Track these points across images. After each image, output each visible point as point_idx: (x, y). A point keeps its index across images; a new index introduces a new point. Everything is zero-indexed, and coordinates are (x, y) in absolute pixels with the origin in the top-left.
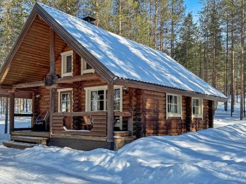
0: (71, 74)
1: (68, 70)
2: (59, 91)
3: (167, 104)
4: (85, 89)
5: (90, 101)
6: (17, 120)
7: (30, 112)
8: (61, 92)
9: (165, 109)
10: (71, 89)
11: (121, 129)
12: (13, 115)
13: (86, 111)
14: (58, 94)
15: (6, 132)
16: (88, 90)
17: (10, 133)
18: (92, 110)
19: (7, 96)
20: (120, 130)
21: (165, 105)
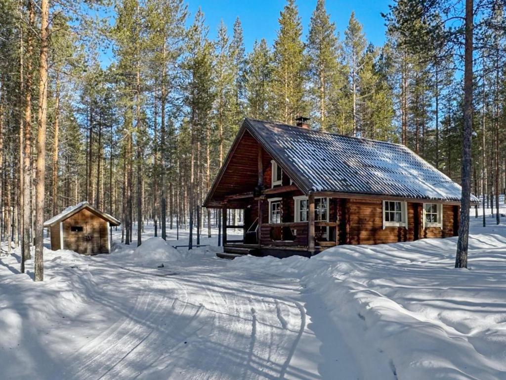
0: (280, 183)
1: (279, 179)
2: (270, 200)
3: (384, 212)
4: (294, 198)
5: (299, 211)
6: (230, 232)
7: (242, 223)
8: (272, 202)
9: (382, 217)
10: (281, 199)
11: (328, 239)
12: (225, 227)
13: (295, 221)
14: (268, 204)
15: (219, 245)
16: (297, 199)
17: (223, 245)
18: (301, 220)
19: (220, 208)
20: (326, 241)
21: (382, 213)
